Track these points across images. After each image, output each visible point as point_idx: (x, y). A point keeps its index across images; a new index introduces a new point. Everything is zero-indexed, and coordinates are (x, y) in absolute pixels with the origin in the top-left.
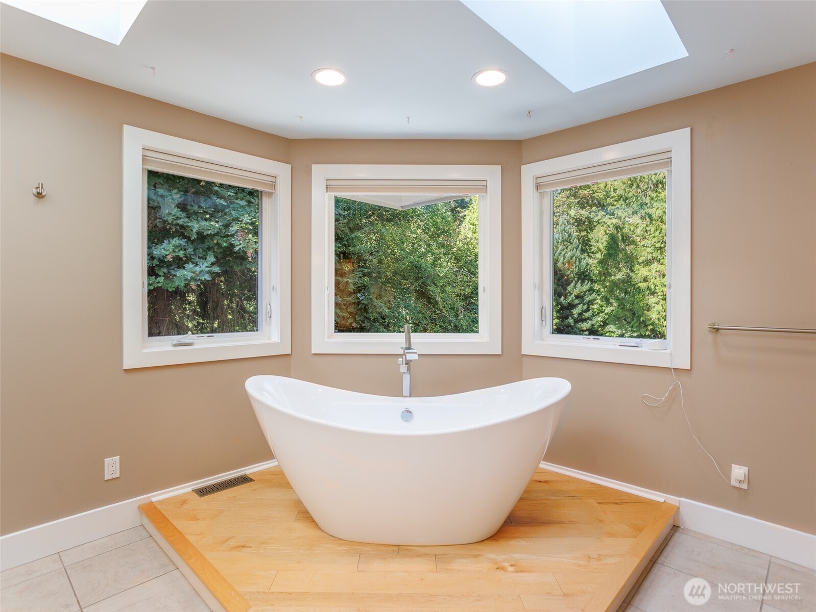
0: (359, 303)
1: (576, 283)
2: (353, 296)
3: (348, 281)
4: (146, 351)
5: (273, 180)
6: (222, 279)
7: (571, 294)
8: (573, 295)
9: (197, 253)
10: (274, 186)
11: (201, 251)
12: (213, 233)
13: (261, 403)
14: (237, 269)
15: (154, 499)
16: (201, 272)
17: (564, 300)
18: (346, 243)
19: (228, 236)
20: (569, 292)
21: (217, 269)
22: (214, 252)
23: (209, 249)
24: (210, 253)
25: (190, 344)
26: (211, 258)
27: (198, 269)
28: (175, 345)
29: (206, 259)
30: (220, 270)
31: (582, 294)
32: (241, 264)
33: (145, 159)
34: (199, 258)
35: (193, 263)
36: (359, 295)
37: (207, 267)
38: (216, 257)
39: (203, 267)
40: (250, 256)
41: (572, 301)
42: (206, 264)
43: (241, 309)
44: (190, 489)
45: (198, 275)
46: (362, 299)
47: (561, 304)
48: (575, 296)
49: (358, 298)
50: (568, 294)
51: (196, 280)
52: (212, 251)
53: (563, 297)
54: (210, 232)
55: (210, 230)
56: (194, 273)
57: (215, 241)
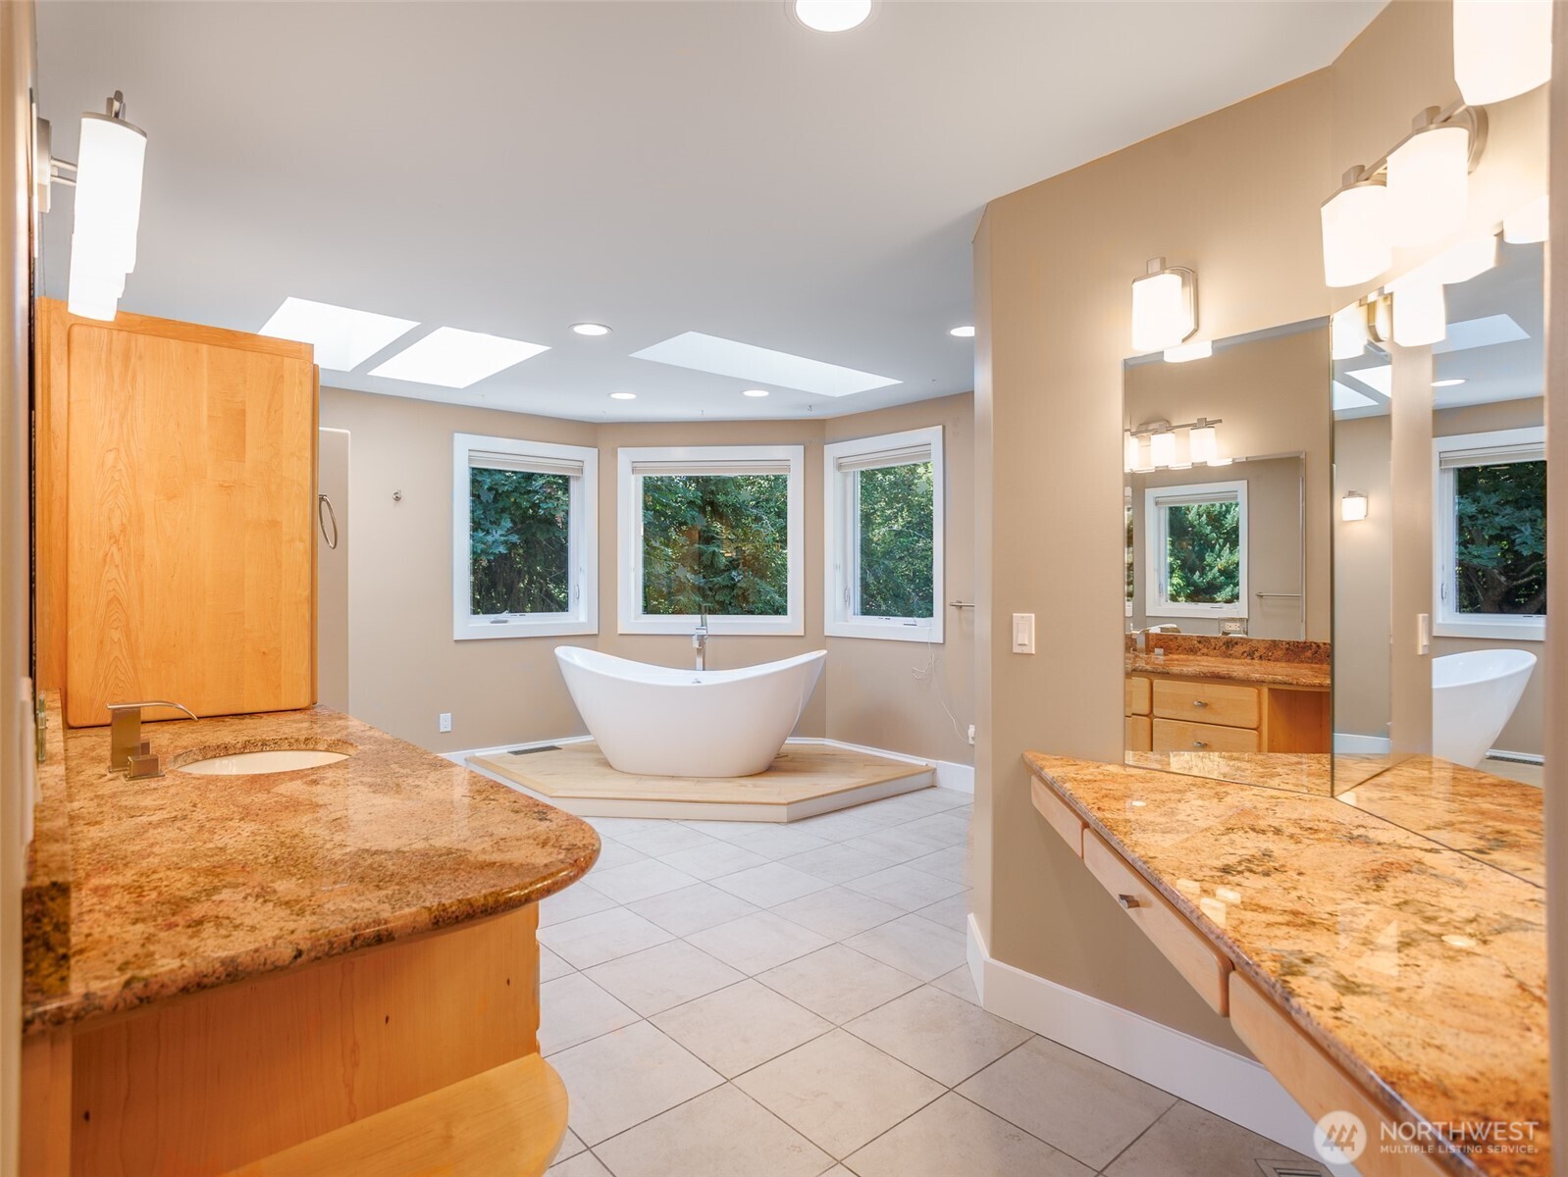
0: (733, 587)
1: (1222, 547)
2: (726, 574)
3: (714, 551)
4: (471, 625)
5: (581, 464)
6: (521, 551)
7: (1212, 568)
8: (1216, 569)
9: (488, 516)
10: (581, 470)
11: (493, 513)
12: (510, 489)
13: (568, 663)
14: (541, 537)
15: (477, 754)
16: (494, 542)
17: (1200, 577)
18: (713, 488)
19: (529, 492)
20: (1209, 565)
21: (515, 538)
22: (510, 514)
23: (503, 510)
24: (505, 515)
25: (506, 622)
26: (507, 524)
27: (490, 538)
28: (493, 622)
29: (500, 523)
30: (519, 539)
31: (1231, 567)
32: (548, 531)
33: (470, 460)
34: (492, 523)
35: (483, 530)
36: (734, 573)
37: (501, 535)
38: (512, 521)
39: (497, 536)
40: (559, 520)
41: (1214, 578)
42: (500, 532)
43: (546, 596)
44: (506, 751)
45: (490, 547)
46: (739, 581)
47: (1194, 584)
48: (1219, 570)
49: (733, 579)
50: (1208, 568)
51: (488, 554)
52: (508, 512)
53: (1197, 573)
54: (506, 488)
55: (506, 485)
56: (484, 544)
57: (513, 500)
